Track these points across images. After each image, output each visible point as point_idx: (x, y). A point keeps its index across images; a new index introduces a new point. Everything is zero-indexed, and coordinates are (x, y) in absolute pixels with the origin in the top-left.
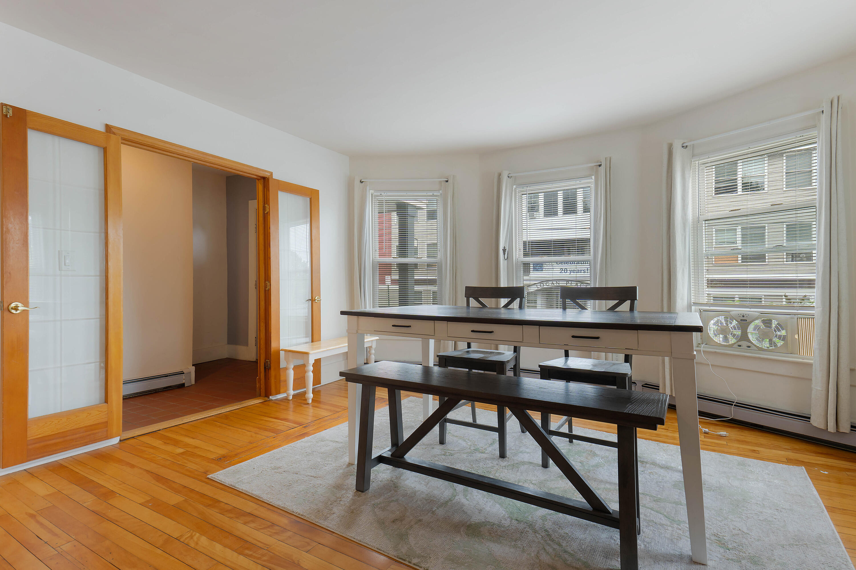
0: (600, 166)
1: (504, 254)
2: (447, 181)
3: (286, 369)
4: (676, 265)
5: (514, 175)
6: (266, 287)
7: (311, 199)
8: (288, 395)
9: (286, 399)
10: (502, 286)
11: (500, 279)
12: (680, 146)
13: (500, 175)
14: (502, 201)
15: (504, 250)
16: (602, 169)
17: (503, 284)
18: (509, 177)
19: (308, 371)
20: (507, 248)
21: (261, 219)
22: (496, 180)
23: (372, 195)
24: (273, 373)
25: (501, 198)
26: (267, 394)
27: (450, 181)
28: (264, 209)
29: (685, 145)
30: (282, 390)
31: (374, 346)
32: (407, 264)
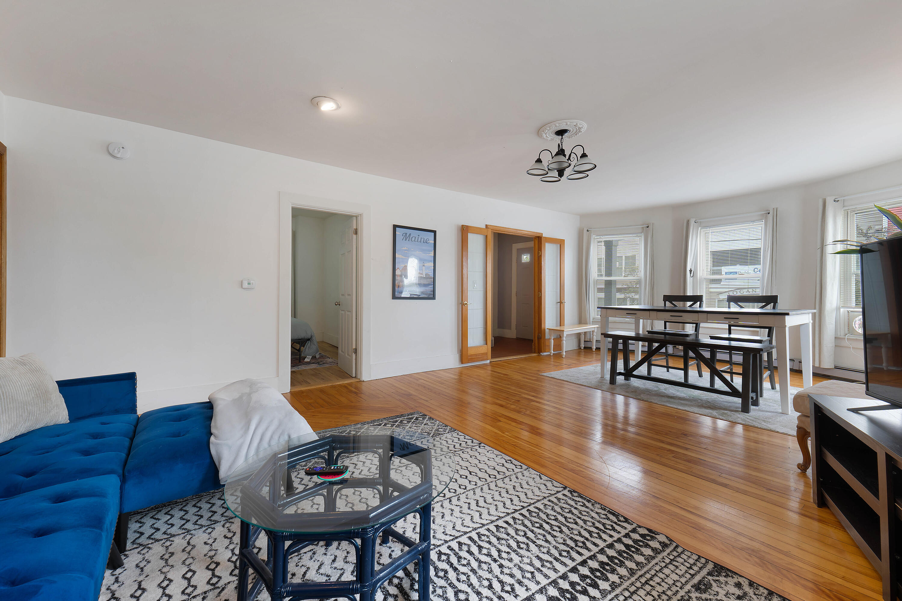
0: (769, 213)
1: (691, 274)
2: (648, 227)
3: (550, 339)
4: (826, 281)
5: (700, 221)
6: (539, 295)
7: (560, 245)
8: (551, 353)
9: (550, 355)
10: (688, 295)
11: (687, 290)
12: (833, 200)
13: (688, 222)
14: (689, 238)
15: (691, 271)
16: (770, 216)
17: (689, 293)
18: (695, 222)
19: (563, 340)
20: (693, 269)
21: (537, 259)
22: (685, 224)
23: (594, 238)
24: (542, 341)
25: (689, 237)
26: (539, 351)
27: (651, 227)
28: (538, 253)
29: (837, 200)
30: (546, 351)
31: (596, 331)
32: (611, 281)
